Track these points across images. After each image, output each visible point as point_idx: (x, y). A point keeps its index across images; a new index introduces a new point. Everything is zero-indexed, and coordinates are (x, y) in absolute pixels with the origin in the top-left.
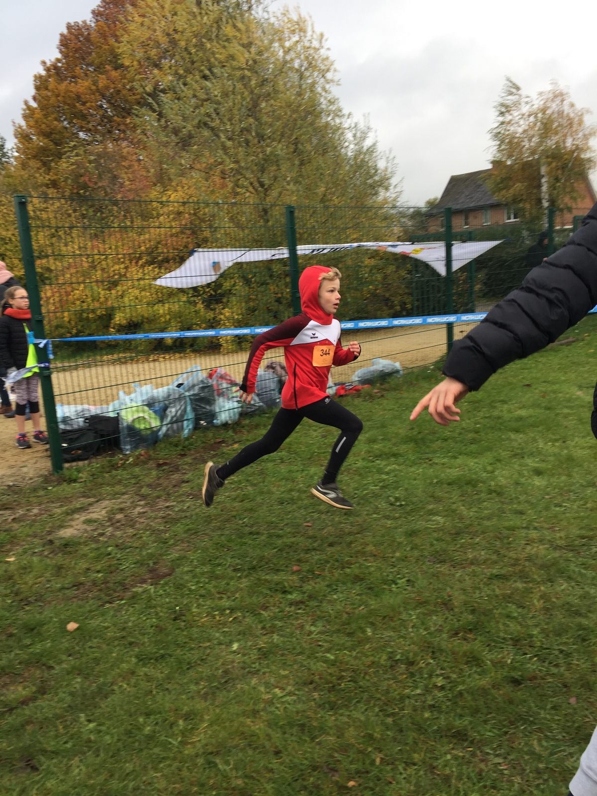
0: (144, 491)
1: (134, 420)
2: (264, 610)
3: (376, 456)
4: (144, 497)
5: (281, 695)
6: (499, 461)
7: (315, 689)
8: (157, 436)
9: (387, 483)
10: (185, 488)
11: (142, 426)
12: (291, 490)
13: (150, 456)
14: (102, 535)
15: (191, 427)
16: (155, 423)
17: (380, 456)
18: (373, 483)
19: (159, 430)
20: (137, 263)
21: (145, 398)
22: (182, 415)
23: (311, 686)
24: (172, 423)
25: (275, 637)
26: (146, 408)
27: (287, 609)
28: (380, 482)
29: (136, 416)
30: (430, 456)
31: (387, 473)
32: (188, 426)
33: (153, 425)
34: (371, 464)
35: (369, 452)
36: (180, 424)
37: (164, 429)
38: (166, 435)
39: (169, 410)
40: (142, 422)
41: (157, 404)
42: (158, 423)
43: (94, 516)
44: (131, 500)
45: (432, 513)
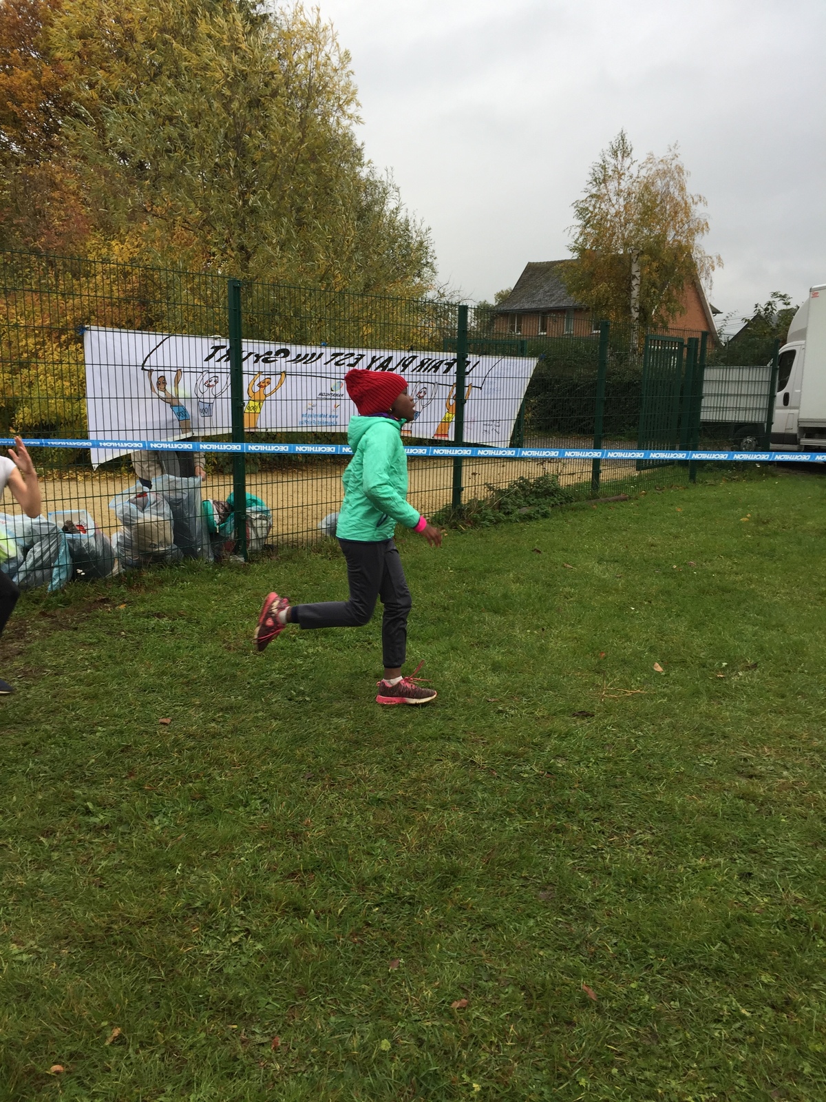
2: (47, 837)
5: (17, 951)
7: (68, 944)
9: (298, 670)
15: (63, 576)
18: (280, 669)
28: (289, 668)
39: (31, 550)
45: (336, 713)
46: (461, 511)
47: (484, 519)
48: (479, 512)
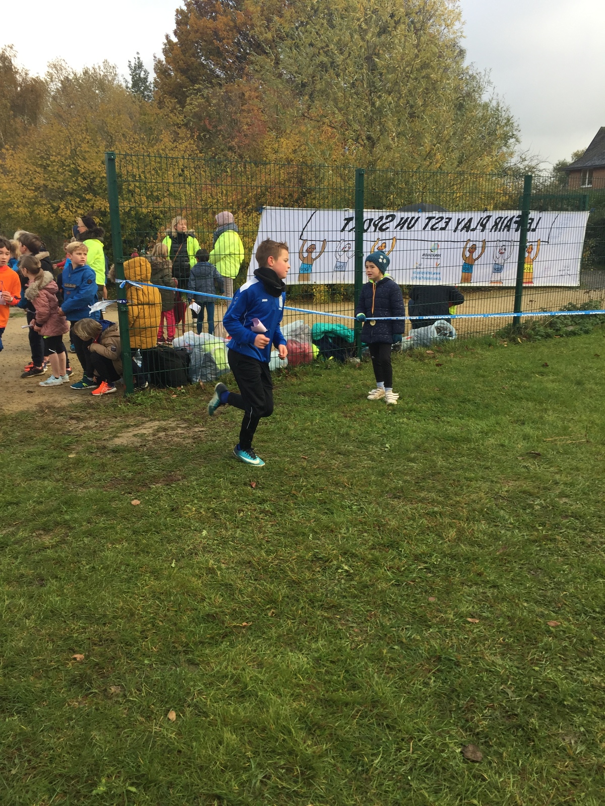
43: (143, 432)
44: (175, 423)
46: (519, 329)
47: (537, 334)
48: (533, 330)
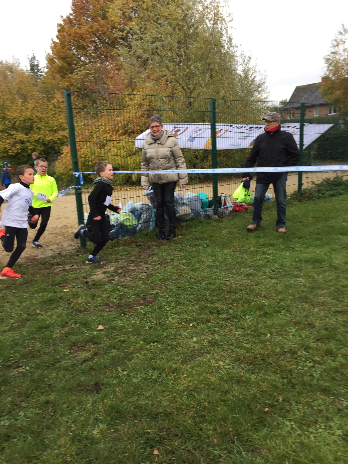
0: (133, 258)
1: (124, 220)
2: (208, 322)
3: (261, 245)
4: (133, 262)
5: (223, 365)
6: (334, 250)
7: (242, 363)
8: (136, 230)
9: (269, 259)
10: (155, 258)
11: (128, 224)
12: (215, 261)
13: (132, 240)
14: (113, 280)
15: (154, 225)
16: (135, 222)
17: (263, 245)
18: (261, 259)
19: (137, 226)
20: (116, 133)
21: (130, 208)
22: (149, 219)
23: (239, 362)
24: (144, 223)
25: (216, 336)
26: (130, 214)
27: (221, 322)
28: (265, 259)
29: (125, 218)
30: (293, 246)
31: (269, 255)
32: (152, 225)
33: (134, 223)
34: (258, 249)
35: (257, 243)
36: (148, 223)
37: (140, 226)
38: (140, 229)
39: (143, 215)
40: (128, 221)
41: (136, 212)
42: (137, 223)
43: (108, 270)
44: (126, 263)
45: (297, 276)
46: (302, 194)
47: (313, 197)
48: (310, 194)
